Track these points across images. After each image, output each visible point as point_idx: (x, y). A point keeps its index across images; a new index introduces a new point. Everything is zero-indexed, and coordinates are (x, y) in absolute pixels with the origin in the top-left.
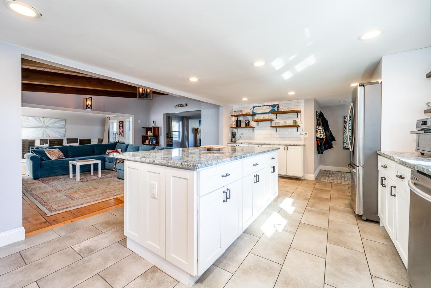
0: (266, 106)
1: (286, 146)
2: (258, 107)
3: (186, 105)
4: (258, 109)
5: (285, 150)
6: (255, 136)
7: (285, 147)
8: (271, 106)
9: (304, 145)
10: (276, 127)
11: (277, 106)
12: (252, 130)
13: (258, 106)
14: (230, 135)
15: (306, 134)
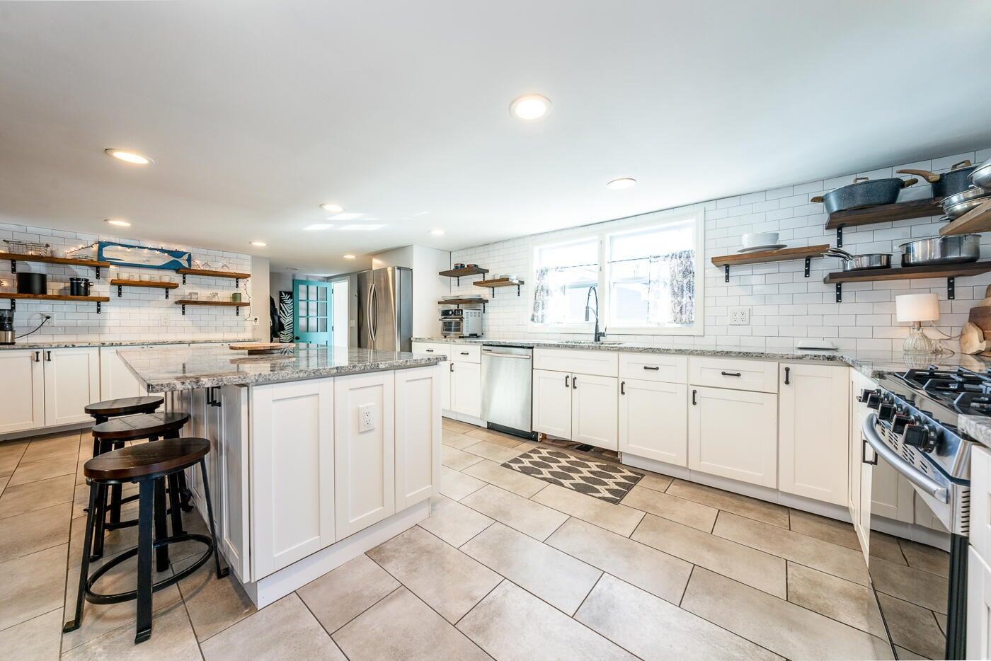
8: (170, 253)
10: (183, 303)
11: (186, 257)
12: (95, 307)
15: (256, 319)
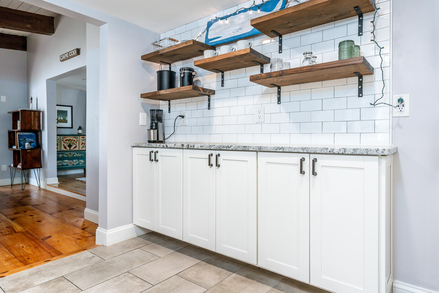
0: (246, 10)
1: (306, 157)
2: (221, 22)
3: (78, 51)
4: (220, 26)
5: (302, 172)
6: (216, 121)
7: (302, 160)
8: (261, 6)
9: (395, 153)
12: (207, 102)
13: (222, 19)
14: (144, 119)
15: (401, 101)
